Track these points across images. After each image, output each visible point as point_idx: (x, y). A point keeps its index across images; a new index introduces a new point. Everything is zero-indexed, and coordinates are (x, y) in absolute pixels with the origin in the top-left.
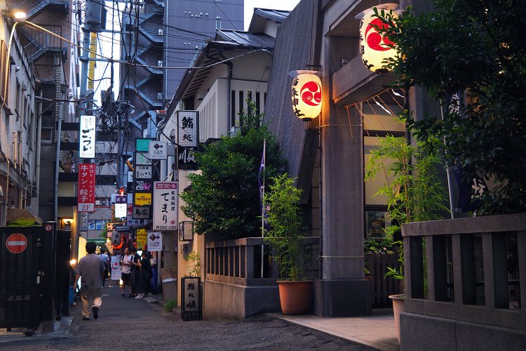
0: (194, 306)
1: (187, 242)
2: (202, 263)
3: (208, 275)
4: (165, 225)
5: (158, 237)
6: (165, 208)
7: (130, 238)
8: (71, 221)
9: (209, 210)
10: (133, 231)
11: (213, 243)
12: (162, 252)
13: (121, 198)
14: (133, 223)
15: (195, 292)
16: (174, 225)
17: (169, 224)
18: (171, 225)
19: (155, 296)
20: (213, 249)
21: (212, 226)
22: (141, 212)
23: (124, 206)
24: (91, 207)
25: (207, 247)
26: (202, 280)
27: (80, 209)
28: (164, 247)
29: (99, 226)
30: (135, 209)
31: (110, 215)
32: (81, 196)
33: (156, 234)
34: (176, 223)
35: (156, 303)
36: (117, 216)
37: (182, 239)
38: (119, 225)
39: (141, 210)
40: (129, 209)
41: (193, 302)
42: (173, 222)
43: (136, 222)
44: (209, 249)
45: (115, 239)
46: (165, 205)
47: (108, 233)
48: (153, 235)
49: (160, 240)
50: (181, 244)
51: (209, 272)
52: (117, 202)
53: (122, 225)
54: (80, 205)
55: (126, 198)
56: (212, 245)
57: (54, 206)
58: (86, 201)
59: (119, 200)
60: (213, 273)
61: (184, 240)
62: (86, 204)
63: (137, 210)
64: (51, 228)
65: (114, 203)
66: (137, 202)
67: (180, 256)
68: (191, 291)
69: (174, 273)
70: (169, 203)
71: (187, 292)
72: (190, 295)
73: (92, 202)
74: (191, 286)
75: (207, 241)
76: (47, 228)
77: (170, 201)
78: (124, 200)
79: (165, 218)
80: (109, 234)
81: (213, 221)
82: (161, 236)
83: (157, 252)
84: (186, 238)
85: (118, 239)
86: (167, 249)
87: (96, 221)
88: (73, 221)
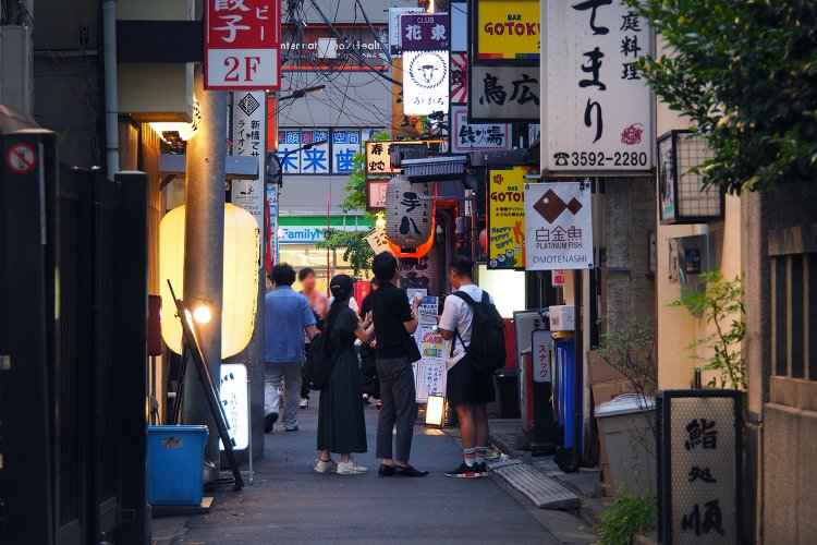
0: (717, 526)
1: (699, 229)
2: (755, 328)
3: (778, 381)
4: (597, 148)
5: (575, 206)
6: (595, 69)
7: (468, 209)
8: (185, 131)
9: (763, 75)
10: (476, 174)
11: (796, 232)
12: (595, 275)
13: (426, 25)
14: (481, 142)
15: (721, 460)
16: (637, 148)
17: (612, 144)
18: (624, 148)
19: (571, 478)
20: (797, 258)
21: (776, 147)
22: (509, 89)
23: (439, 60)
24: (265, 66)
25: (774, 250)
26: (755, 406)
27: (217, 75)
28: (601, 253)
29: (346, 158)
30: (479, 74)
31: (385, 105)
32: (218, 18)
33: (564, 191)
34: (645, 136)
35: (570, 508)
36: (410, 109)
37: (671, 214)
38: (416, 152)
39: (506, 77)
40: (459, 77)
41: (713, 506)
42: (631, 135)
43: (495, 136)
44: (781, 259)
45: (402, 211)
46: (596, 55)
47: (374, 187)
48: (550, 194)
49: (584, 220)
50: (668, 235)
51: (782, 371)
52: (409, 45)
53: (435, 150)
54: (216, 57)
55: (446, 22)
56: (794, 243)
57: (99, 63)
58: (244, 41)
59: (414, 32)
60: (798, 373)
61: (681, 219)
62: (241, 54)
63: (491, 82)
64: (29, 157)
65: (395, 51)
66: (489, 45)
67: (668, 290)
68: (700, 457)
69: (641, 372)
70: (611, 45)
71: (681, 461)
72: (696, 474)
73: (268, 44)
74: (701, 432)
75: (772, 220)
76: (14, 161)
77: (617, 36)
78: (438, 32)
79: (593, 116)
80: (377, 193)
81: (783, 126)
82: (586, 198)
83: (578, 274)
84: (688, 209)
85: (416, 215)
86: (616, 261)
87: (332, 132)
88: (196, 133)
